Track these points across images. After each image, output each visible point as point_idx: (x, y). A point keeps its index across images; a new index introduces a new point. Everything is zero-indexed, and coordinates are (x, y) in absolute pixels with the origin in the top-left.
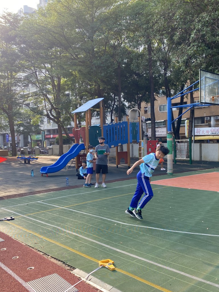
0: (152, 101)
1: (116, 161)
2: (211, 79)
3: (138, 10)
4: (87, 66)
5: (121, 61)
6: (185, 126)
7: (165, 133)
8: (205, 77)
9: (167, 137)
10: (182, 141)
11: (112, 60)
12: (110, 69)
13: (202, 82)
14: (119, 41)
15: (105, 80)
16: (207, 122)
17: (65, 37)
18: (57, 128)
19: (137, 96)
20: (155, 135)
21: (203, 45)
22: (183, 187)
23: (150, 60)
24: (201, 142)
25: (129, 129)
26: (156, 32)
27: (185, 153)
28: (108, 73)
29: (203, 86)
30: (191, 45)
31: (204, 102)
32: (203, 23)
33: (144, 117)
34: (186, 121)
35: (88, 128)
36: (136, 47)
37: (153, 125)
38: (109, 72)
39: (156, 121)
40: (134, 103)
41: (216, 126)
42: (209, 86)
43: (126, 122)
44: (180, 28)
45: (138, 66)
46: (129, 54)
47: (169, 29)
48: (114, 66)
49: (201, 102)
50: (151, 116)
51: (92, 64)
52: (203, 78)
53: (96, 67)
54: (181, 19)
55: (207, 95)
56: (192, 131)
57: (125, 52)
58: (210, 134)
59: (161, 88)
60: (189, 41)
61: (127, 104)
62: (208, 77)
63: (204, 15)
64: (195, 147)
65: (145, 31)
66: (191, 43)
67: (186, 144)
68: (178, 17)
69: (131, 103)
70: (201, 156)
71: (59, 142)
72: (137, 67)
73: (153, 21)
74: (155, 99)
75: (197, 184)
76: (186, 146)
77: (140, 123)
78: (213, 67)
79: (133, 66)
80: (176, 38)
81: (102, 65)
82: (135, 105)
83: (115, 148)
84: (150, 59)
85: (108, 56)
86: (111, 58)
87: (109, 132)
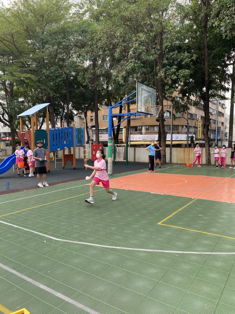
0: (96, 110)
1: (63, 162)
2: (147, 91)
3: (84, 27)
4: (37, 74)
5: (69, 73)
6: (122, 133)
7: (107, 138)
8: (142, 88)
9: (107, 142)
10: (120, 145)
11: (61, 71)
12: (58, 79)
13: (138, 93)
14: (67, 54)
15: (54, 88)
16: (139, 130)
17: (15, 45)
18: (10, 131)
19: (84, 106)
20: (99, 140)
21: (139, 62)
22: (120, 188)
23: (94, 74)
24: (135, 146)
25: (75, 133)
26: (99, 49)
27: (122, 155)
28: (57, 83)
29: (139, 98)
30: (130, 61)
31: (140, 111)
32: (140, 42)
33: (90, 125)
34: (124, 129)
35: (33, 132)
36: (82, 61)
37: (97, 131)
38: (57, 81)
39: (99, 129)
40: (81, 111)
41: (146, 133)
42: (145, 97)
43: (72, 127)
44: (120, 46)
45: (84, 78)
46: (76, 67)
47: (110, 46)
48: (62, 77)
49: (137, 112)
50: (95, 124)
51: (42, 73)
52: (140, 89)
53: (45, 76)
54: (121, 37)
55: (143, 105)
56: (128, 137)
57: (72, 65)
58: (141, 140)
59: (104, 100)
60: (127, 58)
61: (75, 112)
62: (144, 88)
63: (141, 35)
64: (131, 150)
65: (90, 47)
66: (129, 60)
67: (124, 148)
68: (118, 34)
69: (79, 112)
70: (135, 158)
71: (12, 144)
72: (84, 80)
73: (96, 38)
74: (99, 109)
75: (133, 184)
76: (124, 150)
77: (85, 129)
78: (147, 82)
79: (80, 77)
80: (116, 55)
81: (51, 75)
82: (81, 114)
83: (62, 151)
84: (95, 72)
85: (57, 67)
86: (60, 69)
87: (55, 136)
